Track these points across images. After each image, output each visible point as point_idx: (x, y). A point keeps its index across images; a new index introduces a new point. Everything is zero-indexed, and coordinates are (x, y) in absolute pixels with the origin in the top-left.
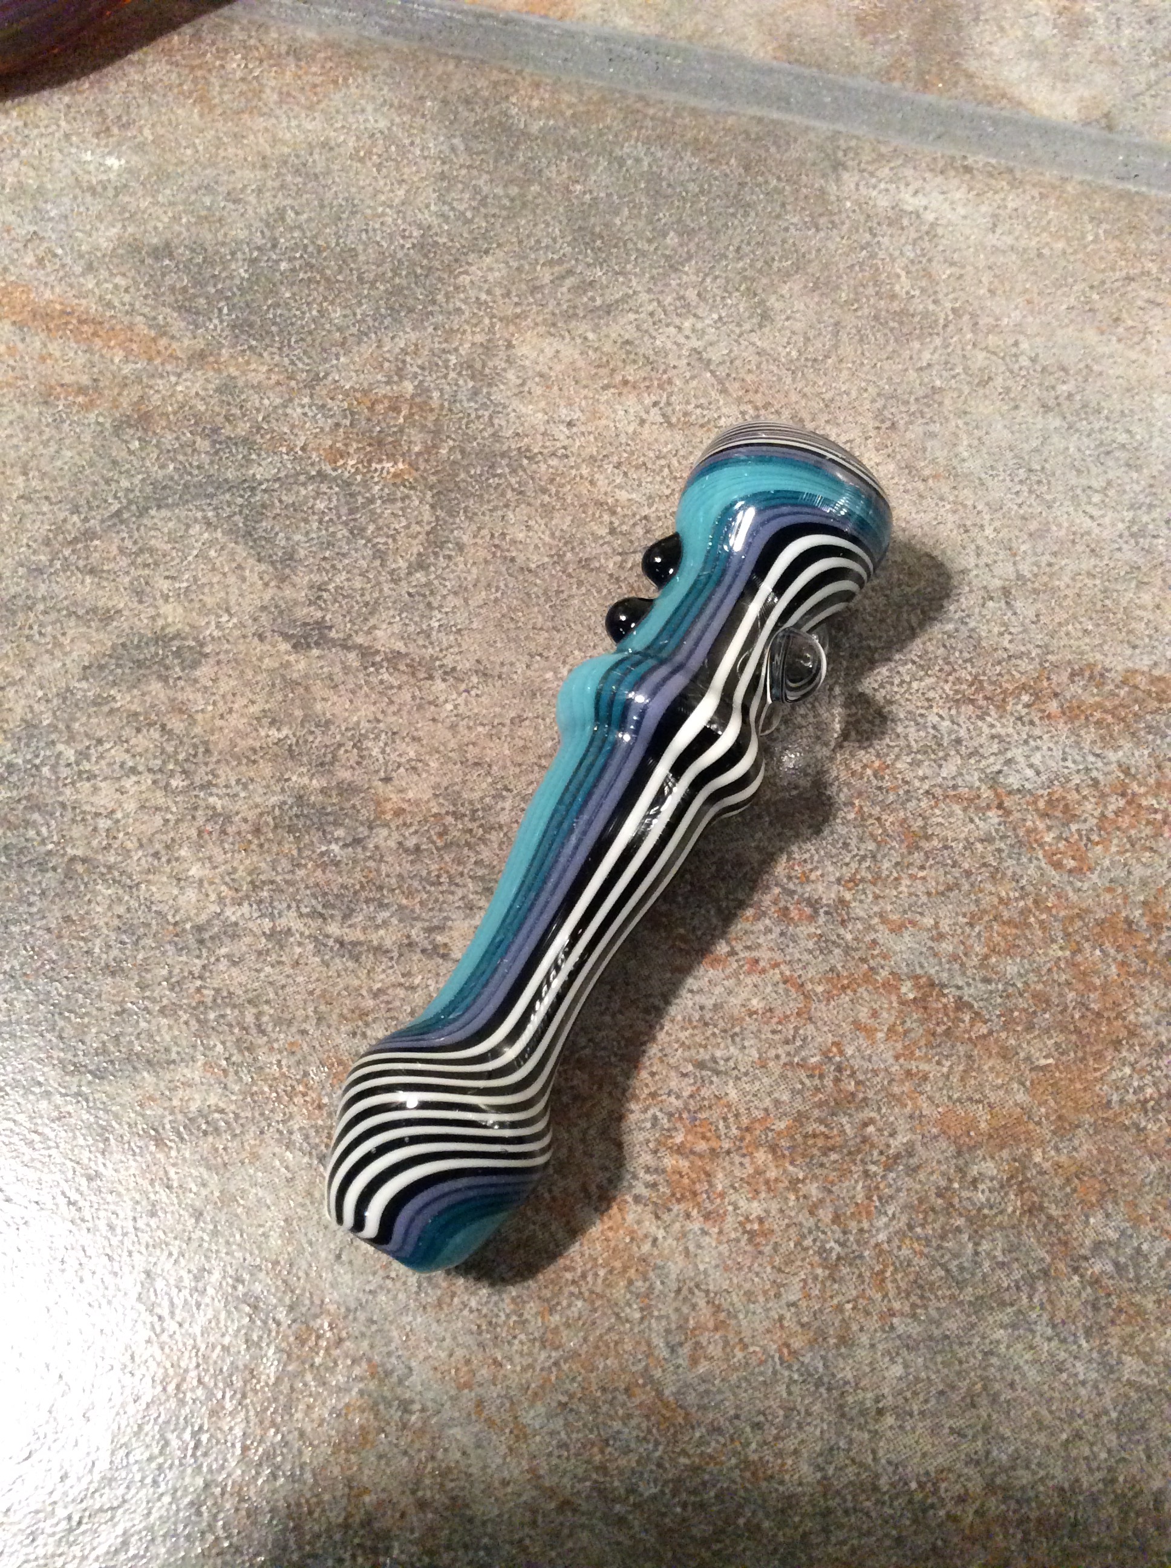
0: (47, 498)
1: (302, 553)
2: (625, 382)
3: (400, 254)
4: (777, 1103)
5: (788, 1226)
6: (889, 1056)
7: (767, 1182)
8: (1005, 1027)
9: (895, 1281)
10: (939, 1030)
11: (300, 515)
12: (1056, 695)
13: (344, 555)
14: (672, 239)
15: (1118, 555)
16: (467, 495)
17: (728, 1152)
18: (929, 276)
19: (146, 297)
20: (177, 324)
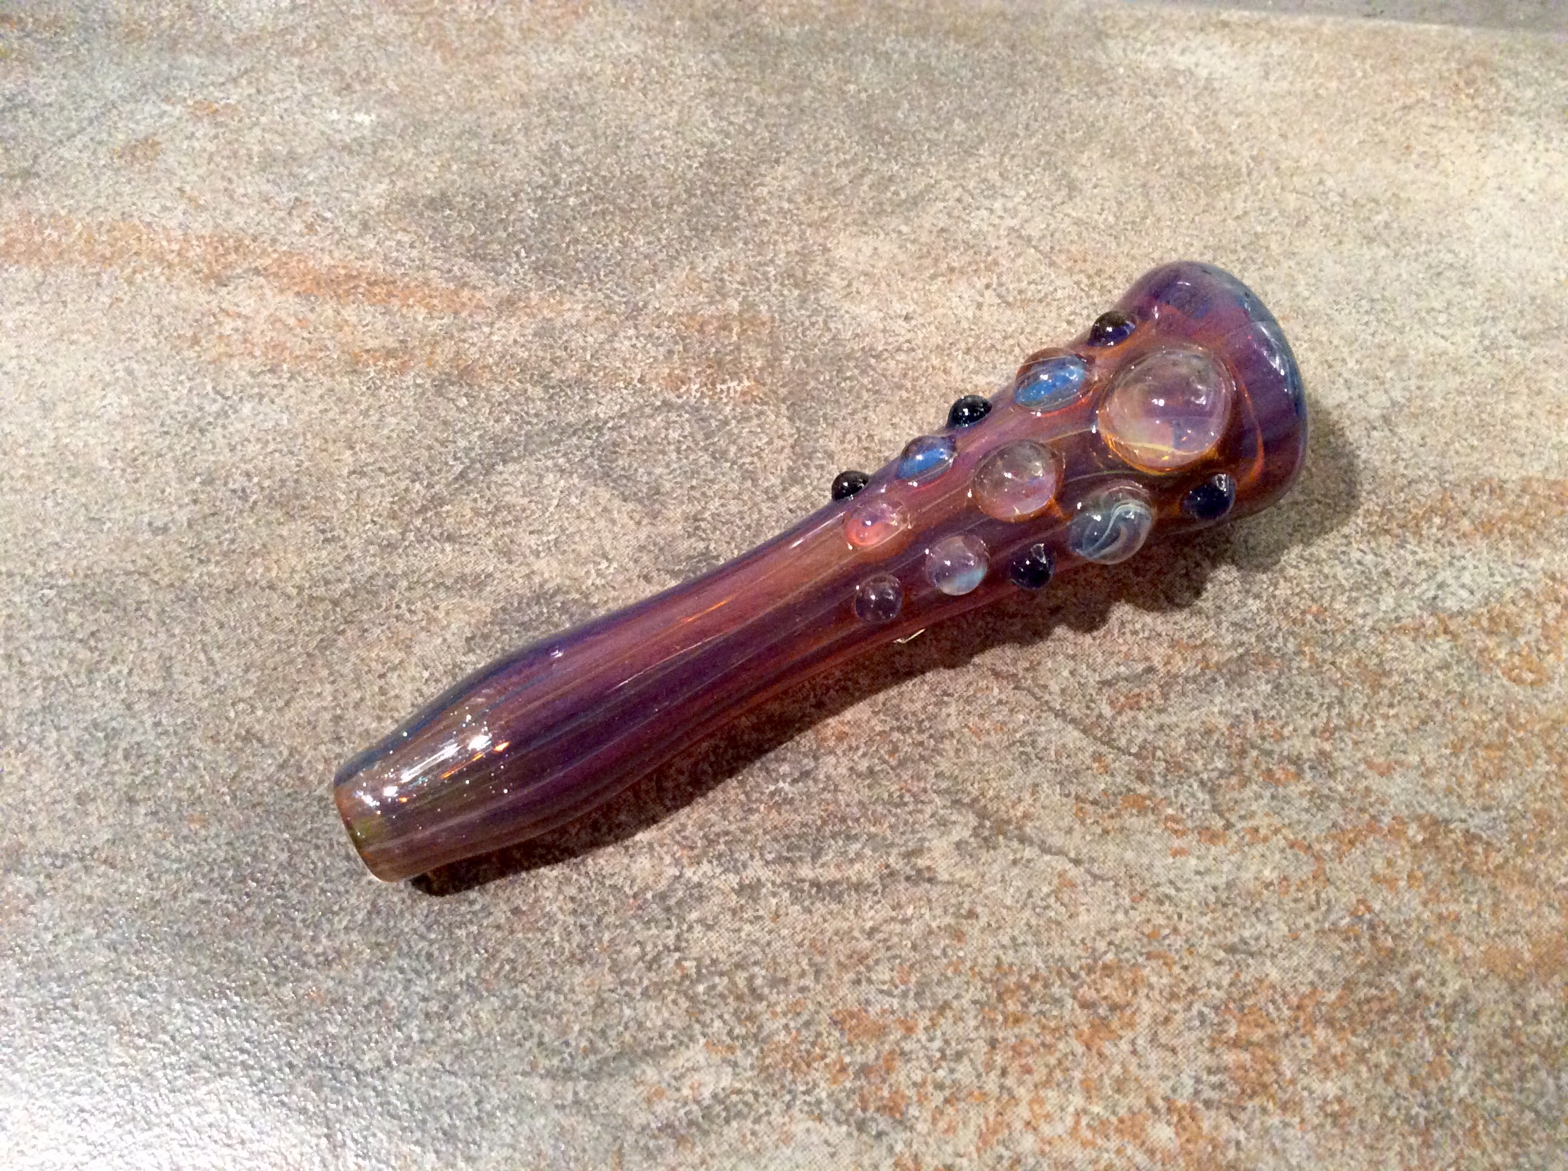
0: (381, 469)
1: (668, 486)
2: (952, 270)
3: (690, 175)
4: (1320, 973)
5: (1368, 1099)
6: (1416, 903)
7: (1334, 1058)
8: (1518, 851)
9: (1488, 1134)
10: (1458, 867)
11: (655, 448)
12: (1465, 513)
13: (712, 481)
14: (959, 125)
15: (1479, 370)
16: (823, 403)
17: (1287, 1035)
18: (1221, 130)
19: (434, 250)
20: (476, 273)
